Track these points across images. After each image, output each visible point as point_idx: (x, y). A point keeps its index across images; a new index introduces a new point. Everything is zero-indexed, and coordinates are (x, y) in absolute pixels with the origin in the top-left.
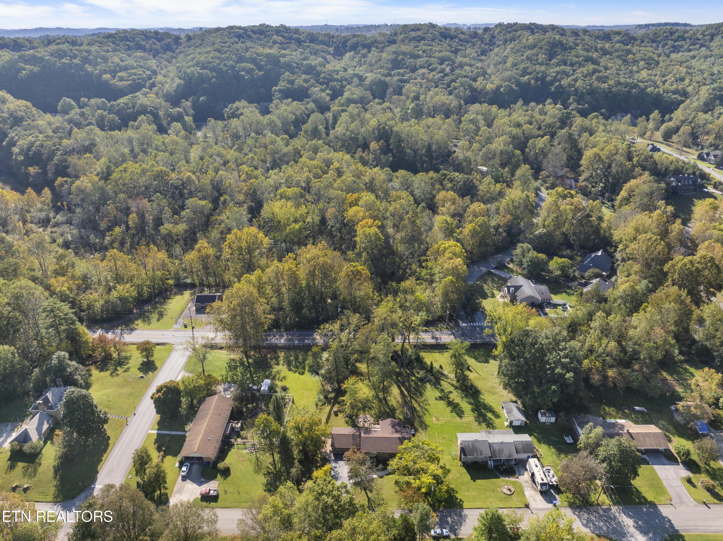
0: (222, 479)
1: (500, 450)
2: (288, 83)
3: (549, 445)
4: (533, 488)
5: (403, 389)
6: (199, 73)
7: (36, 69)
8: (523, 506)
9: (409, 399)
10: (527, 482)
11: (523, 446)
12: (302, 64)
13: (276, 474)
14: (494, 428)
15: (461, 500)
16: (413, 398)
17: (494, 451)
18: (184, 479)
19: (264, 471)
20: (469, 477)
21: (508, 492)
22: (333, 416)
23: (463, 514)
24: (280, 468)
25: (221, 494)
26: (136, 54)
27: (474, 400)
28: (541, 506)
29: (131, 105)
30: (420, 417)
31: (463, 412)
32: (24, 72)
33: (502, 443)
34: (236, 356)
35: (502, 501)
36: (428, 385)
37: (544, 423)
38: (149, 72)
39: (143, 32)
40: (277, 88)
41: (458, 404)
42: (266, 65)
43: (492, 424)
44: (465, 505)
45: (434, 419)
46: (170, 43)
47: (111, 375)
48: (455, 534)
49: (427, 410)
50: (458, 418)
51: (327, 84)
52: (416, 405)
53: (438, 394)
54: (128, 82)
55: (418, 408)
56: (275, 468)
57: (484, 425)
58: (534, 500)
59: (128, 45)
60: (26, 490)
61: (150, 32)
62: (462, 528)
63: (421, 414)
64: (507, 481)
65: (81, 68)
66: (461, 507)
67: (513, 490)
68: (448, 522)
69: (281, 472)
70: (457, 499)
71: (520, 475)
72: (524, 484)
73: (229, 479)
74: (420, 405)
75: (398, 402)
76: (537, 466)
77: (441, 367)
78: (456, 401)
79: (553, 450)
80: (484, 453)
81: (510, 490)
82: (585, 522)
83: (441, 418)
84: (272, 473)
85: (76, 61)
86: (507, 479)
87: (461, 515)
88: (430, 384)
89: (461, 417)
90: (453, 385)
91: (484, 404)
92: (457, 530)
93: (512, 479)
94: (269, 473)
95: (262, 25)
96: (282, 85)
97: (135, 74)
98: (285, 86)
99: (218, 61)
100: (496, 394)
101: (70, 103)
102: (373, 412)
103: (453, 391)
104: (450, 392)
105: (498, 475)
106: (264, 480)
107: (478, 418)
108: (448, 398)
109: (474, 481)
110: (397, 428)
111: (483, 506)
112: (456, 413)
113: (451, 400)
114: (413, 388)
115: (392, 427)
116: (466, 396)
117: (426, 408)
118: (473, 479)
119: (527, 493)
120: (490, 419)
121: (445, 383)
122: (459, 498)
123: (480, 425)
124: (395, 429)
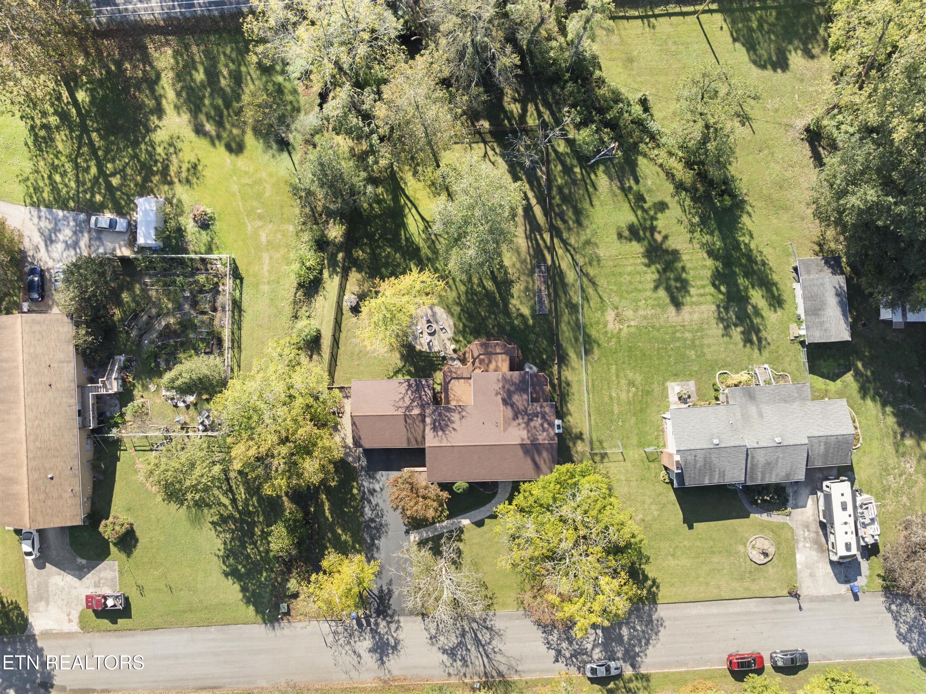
0: (123, 556)
1: (768, 463)
3: (884, 404)
4: (816, 542)
8: (785, 593)
9: (547, 236)
10: (807, 526)
13: (242, 521)
14: (761, 343)
15: (655, 580)
16: (559, 235)
17: (754, 466)
18: (39, 563)
19: (212, 514)
20: (680, 515)
21: (761, 559)
22: (348, 319)
23: (654, 617)
24: (246, 503)
25: (133, 596)
27: (723, 239)
28: (824, 591)
30: (573, 308)
31: (684, 285)
33: (779, 446)
35: (741, 580)
36: (602, 179)
37: (888, 322)
41: (675, 254)
43: (758, 332)
44: (662, 596)
45: (610, 315)
48: (633, 666)
49: (593, 281)
50: (672, 309)
52: (565, 263)
55: (571, 276)
56: (234, 501)
57: (737, 333)
58: (812, 575)
62: (650, 650)
63: (577, 299)
64: (763, 525)
66: (654, 600)
67: (770, 550)
68: (621, 636)
69: (250, 513)
70: (645, 577)
71: (796, 507)
72: (800, 533)
73: (137, 552)
74: (575, 263)
76: (844, 508)
77: (644, 102)
78: (672, 244)
79: (891, 420)
81: (764, 552)
82: (904, 629)
83: (629, 313)
84: (230, 516)
87: (650, 622)
88: (607, 172)
89: (677, 304)
90: (670, 175)
92: (637, 655)
93: (776, 518)
94: (224, 520)
100: (786, 209)
103: (668, 199)
104: (662, 206)
105: (747, 506)
106: (218, 544)
107: (726, 309)
108: (653, 229)
109: (691, 527)
110: (520, 400)
111: (701, 596)
112: (668, 289)
113: (658, 237)
114: (560, 189)
115: (505, 402)
116: (704, 221)
117: (592, 272)
118: (689, 522)
119: (800, 558)
120: (757, 312)
121: (651, 165)
122: (650, 575)
123: (727, 333)
124: (512, 405)
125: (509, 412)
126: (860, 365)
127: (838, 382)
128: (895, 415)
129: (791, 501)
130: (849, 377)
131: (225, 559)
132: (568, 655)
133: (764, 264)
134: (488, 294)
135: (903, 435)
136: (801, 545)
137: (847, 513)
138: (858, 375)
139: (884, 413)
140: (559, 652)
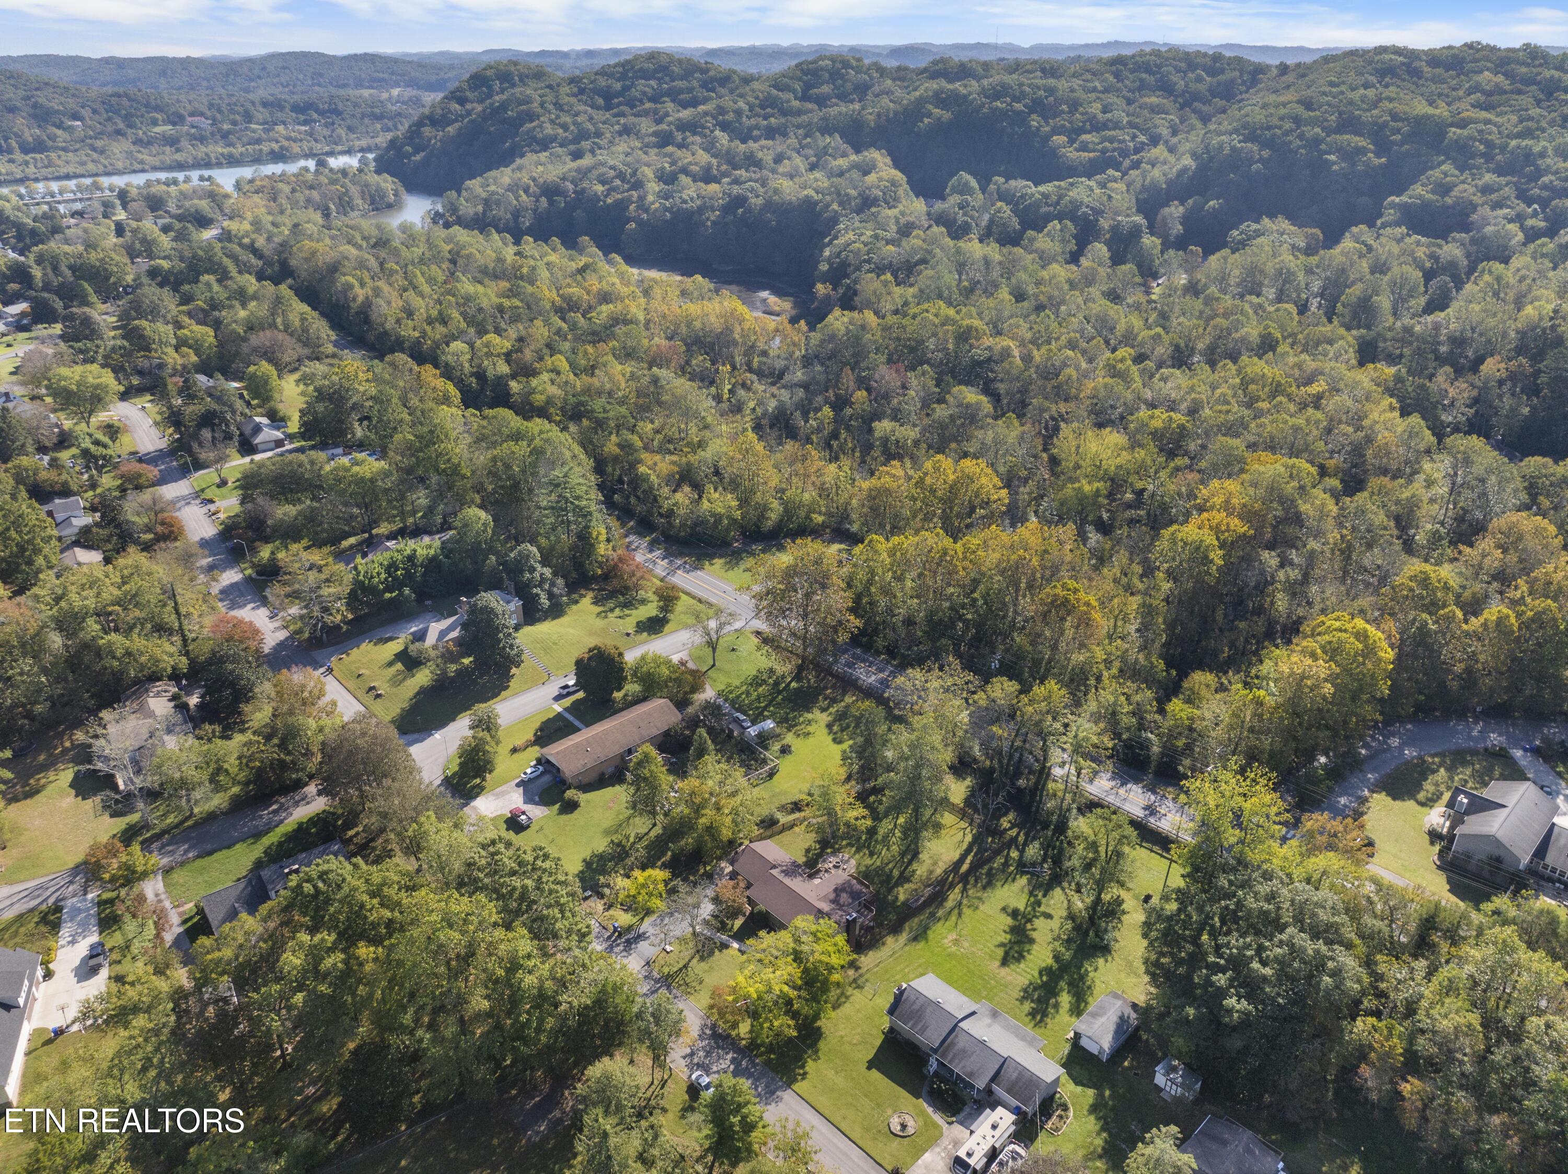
0: (555, 813)
1: (964, 1051)
2: (1433, 192)
3: (1103, 1129)
5: (969, 859)
6: (1233, 149)
7: (946, 116)
8: (890, 1168)
9: (957, 880)
10: (956, 1143)
11: (1018, 1079)
12: (1503, 148)
13: (626, 852)
14: (1041, 1024)
15: (805, 1074)
16: (966, 884)
17: (953, 1044)
18: (521, 784)
19: (616, 838)
20: (871, 1055)
21: (896, 1128)
23: (778, 1094)
25: (534, 828)
26: (1146, 100)
27: (1073, 958)
29: (1054, 198)
31: (1020, 957)
32: (926, 120)
33: (983, 1043)
34: (784, 668)
35: (867, 1130)
36: (1023, 881)
37: (1159, 1089)
38: (1143, 138)
39: (1187, 54)
40: (1397, 200)
41: (1031, 941)
42: (1402, 143)
43: (1045, 1016)
44: (799, 1086)
45: (953, 937)
46: (1233, 81)
47: (598, 614)
49: (960, 915)
50: (998, 963)
51: (1544, 204)
52: (954, 896)
53: (1020, 903)
54: (1092, 155)
55: (950, 904)
56: (635, 844)
57: (1029, 1006)
59: (1141, 80)
60: (378, 696)
61: (1205, 55)
63: (942, 914)
64: (923, 1113)
65: (1021, 119)
66: (790, 1082)
67: (910, 1130)
70: (803, 1067)
72: (946, 1141)
73: (565, 817)
74: (960, 901)
75: (931, 872)
76: (994, 1127)
78: (1035, 936)
79: (1100, 1142)
80: (928, 1032)
81: (904, 1127)
83: (966, 944)
84: (624, 847)
85: (1018, 106)
86: (930, 1110)
87: (772, 1093)
88: (1029, 881)
89: (1005, 962)
90: (1071, 909)
91: (1082, 978)
93: (938, 1118)
94: (619, 845)
95: (1470, 46)
96: (1419, 191)
97: (1111, 140)
98: (1420, 197)
99: (1288, 125)
101: (967, 183)
102: (869, 861)
103: (1056, 918)
104: (1049, 916)
105: (924, 1092)
106: (601, 849)
107: (1035, 989)
108: (1030, 921)
109: (869, 1068)
110: (844, 898)
111: (826, 1113)
112: (1007, 953)
113: (1029, 926)
114: (991, 869)
115: (836, 890)
116: (1069, 941)
117: (965, 910)
118: (871, 1064)
119: (927, 1157)
120: (1057, 1006)
121: (1063, 897)
122: (807, 1069)
123: (1022, 1000)
124: (838, 895)
125: (832, 896)
126: (1107, 1093)
127: (1079, 1089)
128: (1106, 1141)
129: (961, 1116)
130: (1091, 1092)
131: (594, 855)
132: (696, 1060)
133: (1089, 987)
134: (889, 876)
135: (1100, 1157)
136: (937, 1149)
137: (992, 1132)
138: (1100, 1095)
139: (1098, 1134)
140: (692, 1054)
